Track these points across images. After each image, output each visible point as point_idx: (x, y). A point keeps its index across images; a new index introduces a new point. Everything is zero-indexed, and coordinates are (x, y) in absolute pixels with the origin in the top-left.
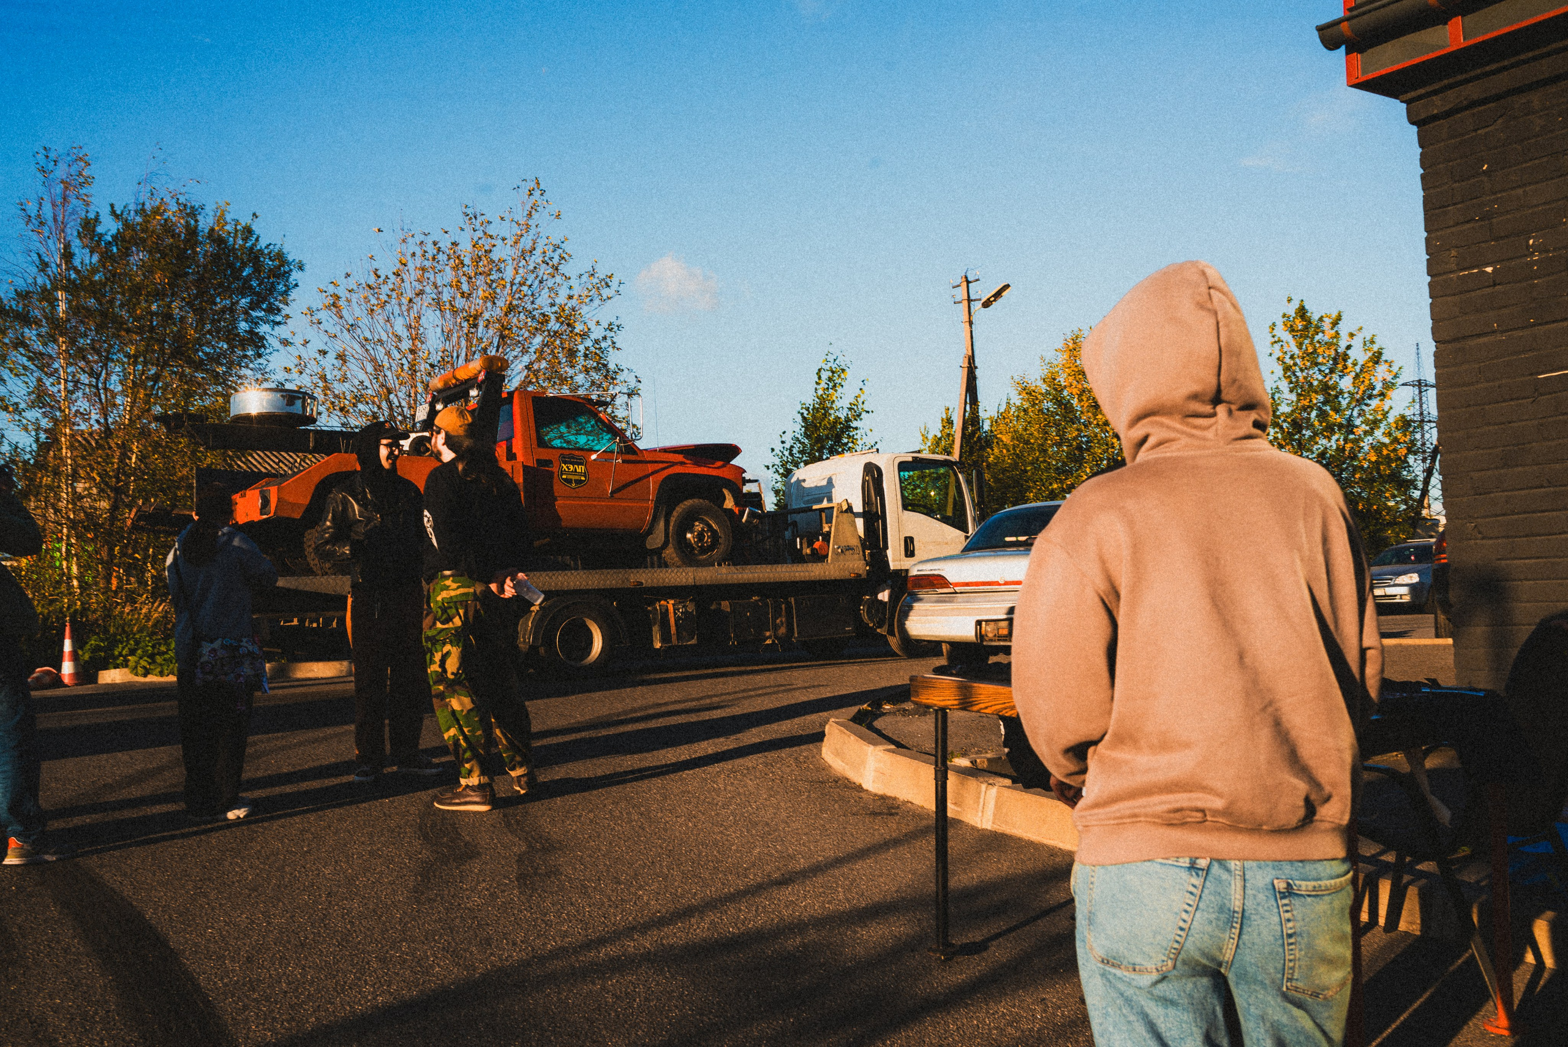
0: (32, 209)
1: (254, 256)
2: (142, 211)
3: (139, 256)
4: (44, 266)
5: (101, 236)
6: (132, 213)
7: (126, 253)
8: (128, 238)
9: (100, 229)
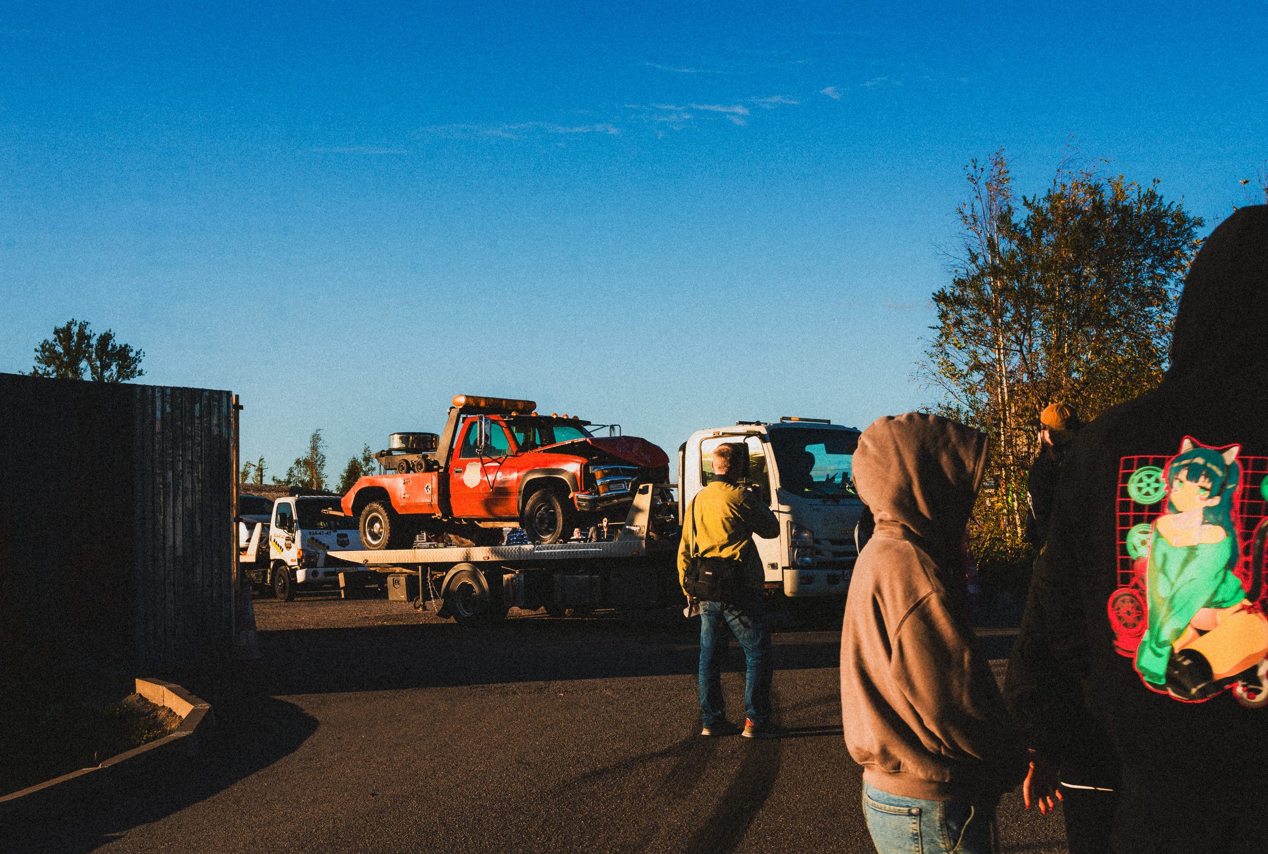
0: (968, 212)
1: (1156, 218)
2: (1049, 198)
3: (1048, 238)
4: (974, 258)
5: (1015, 225)
6: (1042, 201)
7: (1038, 235)
8: (1039, 223)
9: (1015, 219)
